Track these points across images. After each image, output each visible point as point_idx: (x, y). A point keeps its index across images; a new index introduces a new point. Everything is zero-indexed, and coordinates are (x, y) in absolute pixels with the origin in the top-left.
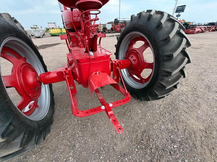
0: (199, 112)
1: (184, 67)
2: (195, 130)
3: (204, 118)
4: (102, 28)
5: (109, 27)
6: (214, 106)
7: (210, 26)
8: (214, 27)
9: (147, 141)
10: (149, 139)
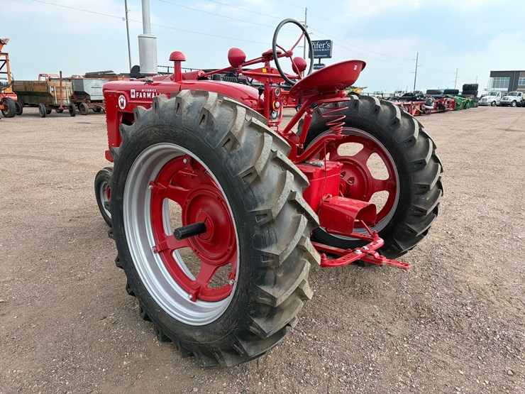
0: (475, 265)
1: (440, 177)
2: (482, 286)
3: (485, 270)
4: (67, 93)
5: (95, 90)
6: (489, 254)
7: (410, 103)
8: (417, 104)
9: (429, 313)
10: (430, 310)
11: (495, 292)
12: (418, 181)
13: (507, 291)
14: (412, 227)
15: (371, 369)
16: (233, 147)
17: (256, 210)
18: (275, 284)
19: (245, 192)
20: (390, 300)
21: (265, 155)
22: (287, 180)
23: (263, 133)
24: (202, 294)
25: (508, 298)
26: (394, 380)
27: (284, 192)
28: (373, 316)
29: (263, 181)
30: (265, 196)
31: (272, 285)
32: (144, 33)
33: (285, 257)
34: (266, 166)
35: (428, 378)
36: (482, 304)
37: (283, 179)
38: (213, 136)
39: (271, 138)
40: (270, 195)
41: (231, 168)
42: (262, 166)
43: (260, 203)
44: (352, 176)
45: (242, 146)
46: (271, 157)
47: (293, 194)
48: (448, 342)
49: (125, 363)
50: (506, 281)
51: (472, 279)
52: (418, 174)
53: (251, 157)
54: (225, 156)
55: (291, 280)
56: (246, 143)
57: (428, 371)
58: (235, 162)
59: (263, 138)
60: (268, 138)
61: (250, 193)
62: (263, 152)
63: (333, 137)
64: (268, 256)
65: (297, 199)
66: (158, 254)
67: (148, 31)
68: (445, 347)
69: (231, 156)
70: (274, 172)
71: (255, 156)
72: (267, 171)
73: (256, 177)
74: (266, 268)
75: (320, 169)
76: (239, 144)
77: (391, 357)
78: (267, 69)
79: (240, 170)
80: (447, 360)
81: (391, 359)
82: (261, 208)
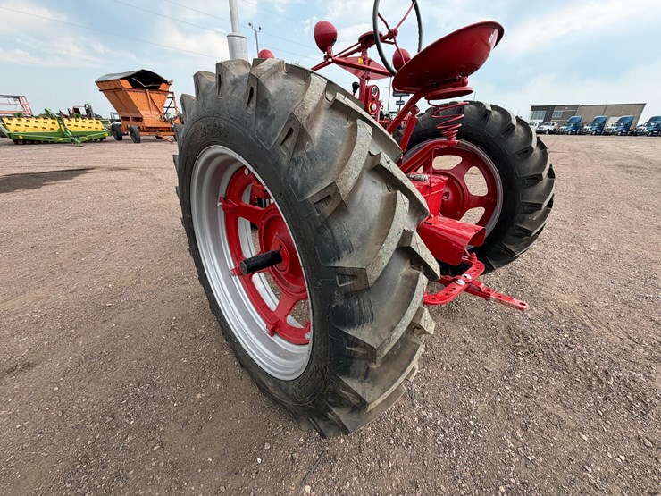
9: (525, 341)
10: (526, 339)
11: (589, 315)
12: (528, 199)
13: (601, 313)
14: (511, 248)
15: (472, 423)
16: (299, 145)
17: (337, 264)
18: (366, 377)
19: (318, 231)
20: (480, 321)
21: (358, 161)
22: (398, 210)
23: (354, 120)
24: (280, 329)
25: (604, 322)
26: (501, 445)
27: (391, 234)
28: (465, 342)
29: (352, 211)
30: (355, 240)
31: (362, 378)
32: (233, 31)
33: (387, 350)
34: (358, 182)
35: (544, 442)
36: (579, 330)
37: (390, 208)
38: (266, 126)
39: (370, 129)
40: (363, 238)
41: (295, 186)
42: (351, 182)
43: (344, 253)
44: (447, 191)
45: (315, 144)
46: (369, 166)
47: (407, 235)
48: (556, 384)
49: (199, 396)
50: (595, 300)
51: (558, 296)
52: (529, 191)
53: (331, 164)
54: (285, 162)
55: (392, 372)
56: (322, 137)
57: (541, 431)
58: (301, 173)
59: (354, 129)
60: (364, 131)
61: (327, 233)
62: (354, 155)
63: (443, 143)
64: (355, 342)
65: (413, 245)
66: (237, 277)
67: (237, 28)
68: (553, 391)
69: (295, 162)
70: (373, 194)
71: (338, 162)
72: (360, 191)
73: (338, 203)
74: (352, 357)
75: (423, 184)
76: (309, 138)
77: (492, 403)
78: (364, 60)
79: (310, 188)
80: (559, 414)
81: (493, 407)
82: (346, 263)
